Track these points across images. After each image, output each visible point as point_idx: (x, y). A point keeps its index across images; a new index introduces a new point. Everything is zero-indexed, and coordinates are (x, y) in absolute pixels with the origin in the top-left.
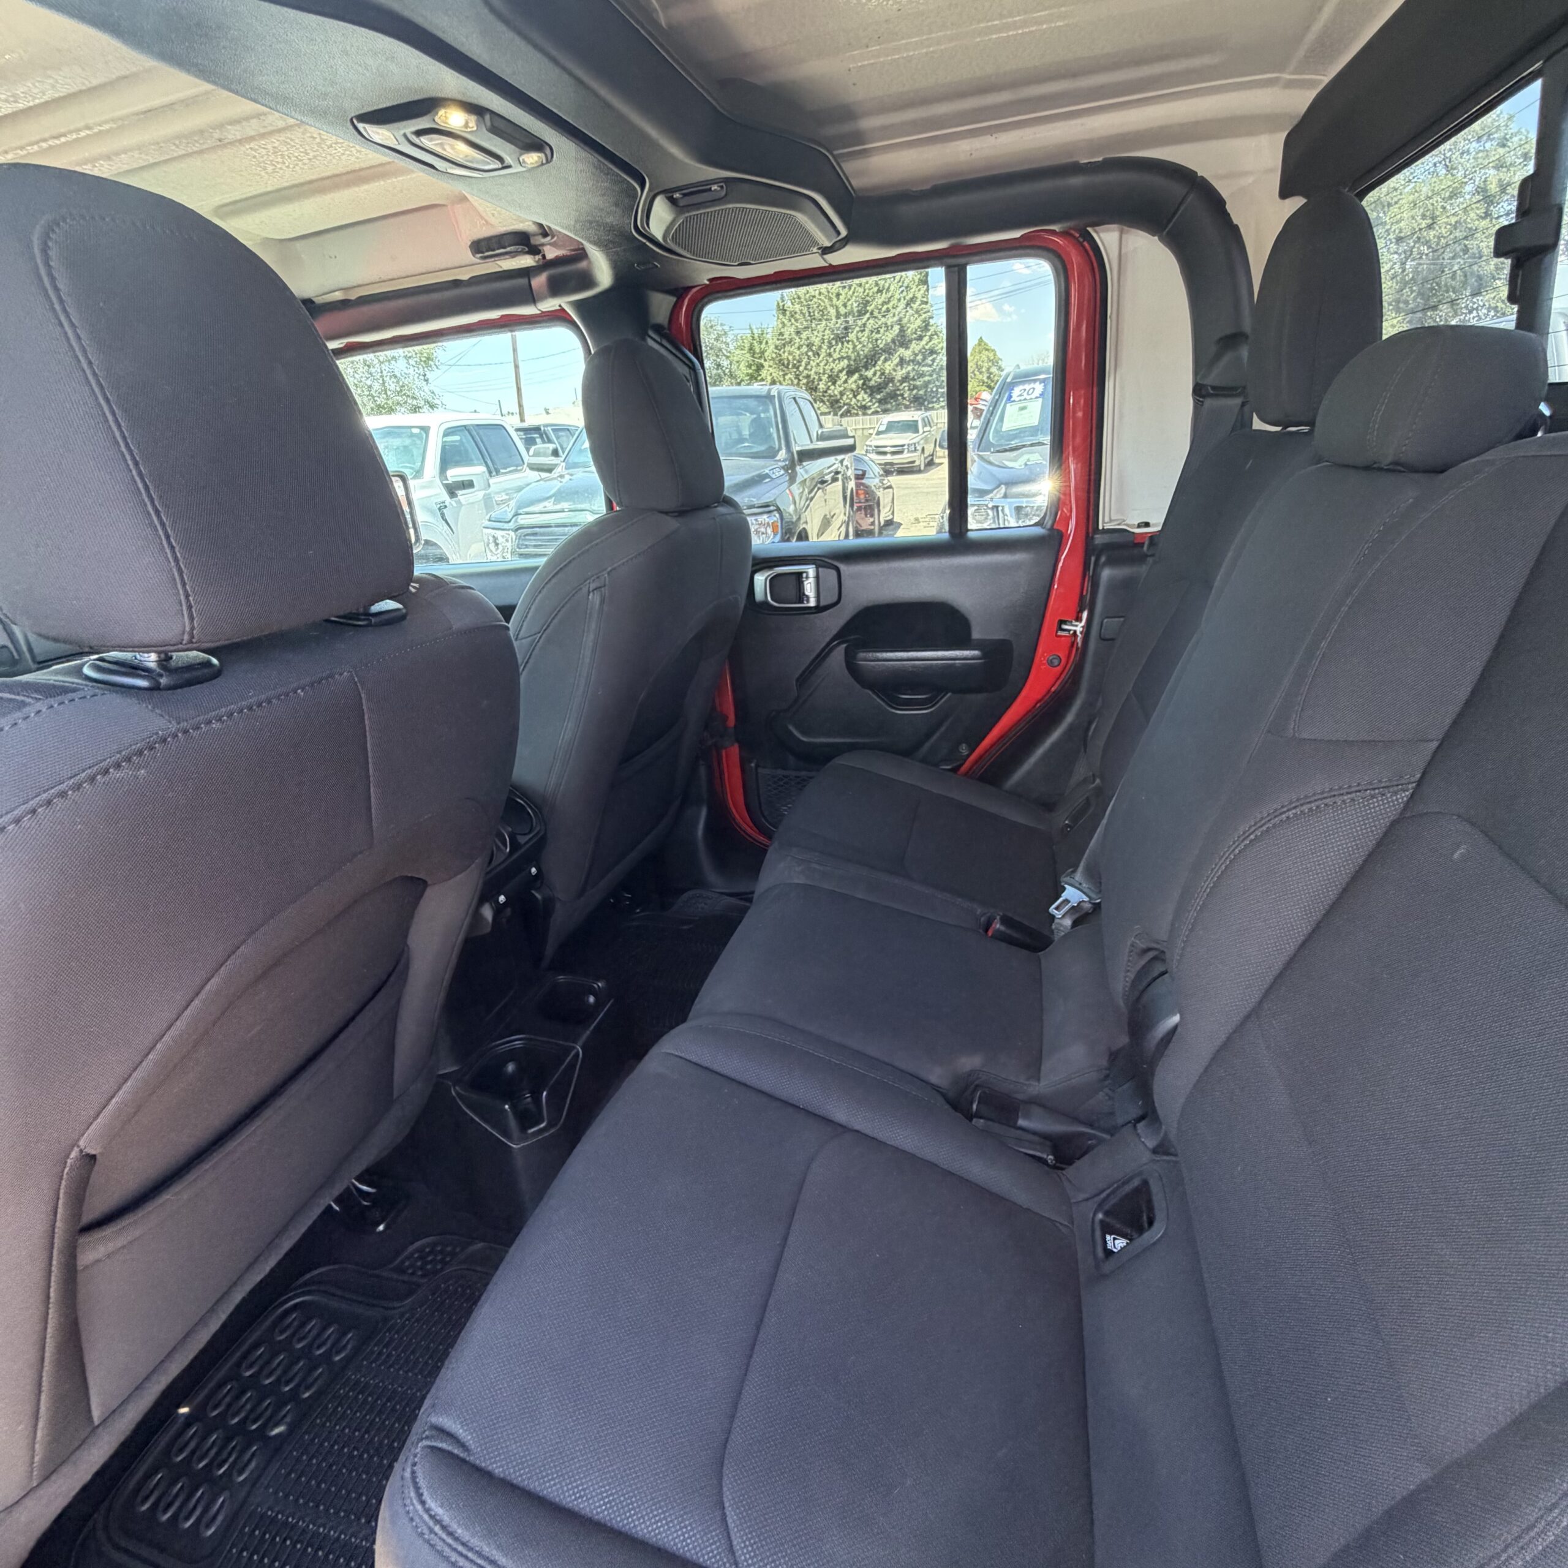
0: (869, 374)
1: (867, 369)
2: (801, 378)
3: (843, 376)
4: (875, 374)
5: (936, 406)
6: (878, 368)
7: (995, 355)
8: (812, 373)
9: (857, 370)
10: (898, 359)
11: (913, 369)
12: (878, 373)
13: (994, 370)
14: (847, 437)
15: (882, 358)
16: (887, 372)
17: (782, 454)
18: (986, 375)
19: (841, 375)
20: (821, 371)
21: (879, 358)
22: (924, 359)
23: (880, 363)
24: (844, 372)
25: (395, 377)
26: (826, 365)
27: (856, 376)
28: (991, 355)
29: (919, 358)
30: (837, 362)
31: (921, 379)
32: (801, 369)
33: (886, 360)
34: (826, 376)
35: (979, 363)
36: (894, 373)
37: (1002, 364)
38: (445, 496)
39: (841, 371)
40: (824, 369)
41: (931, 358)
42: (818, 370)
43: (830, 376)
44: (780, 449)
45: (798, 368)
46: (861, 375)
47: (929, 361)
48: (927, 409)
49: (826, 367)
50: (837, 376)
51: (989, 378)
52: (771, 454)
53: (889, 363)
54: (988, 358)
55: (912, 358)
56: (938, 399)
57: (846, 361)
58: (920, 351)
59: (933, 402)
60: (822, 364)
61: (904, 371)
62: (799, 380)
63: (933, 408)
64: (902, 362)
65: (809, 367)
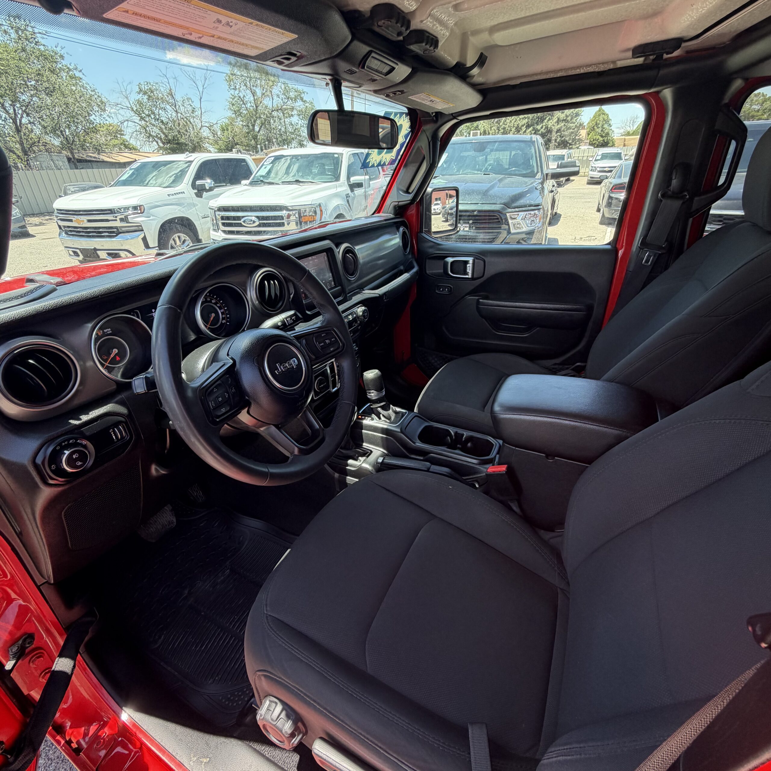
0: (539, 127)
1: (537, 125)
2: (500, 129)
3: (524, 129)
4: (542, 128)
5: (574, 147)
6: (544, 124)
7: (608, 117)
8: (507, 126)
9: (532, 125)
10: (557, 119)
11: (565, 125)
12: (544, 127)
13: (606, 126)
14: (575, 166)
15: (547, 118)
16: (549, 126)
17: (539, 175)
18: (600, 129)
19: (523, 128)
20: (512, 125)
21: (546, 118)
22: (571, 119)
23: (546, 121)
24: (525, 126)
25: (292, 125)
26: (515, 122)
27: (531, 128)
28: (606, 117)
29: (569, 118)
30: (522, 120)
31: (568, 131)
32: (501, 124)
33: (549, 120)
34: (515, 128)
35: (598, 122)
36: (553, 127)
37: (611, 122)
38: (349, 191)
39: (523, 126)
40: (514, 124)
41: (575, 119)
42: (510, 125)
43: (516, 128)
44: (538, 172)
45: (499, 124)
46: (534, 128)
47: (574, 120)
48: (570, 149)
49: (515, 123)
50: (521, 128)
51: (602, 131)
52: (532, 175)
53: (551, 121)
54: (604, 119)
55: (565, 118)
56: (575, 143)
57: (526, 120)
58: (569, 115)
59: (572, 145)
60: (513, 122)
61: (559, 126)
62: (499, 130)
63: (571, 148)
64: (558, 121)
65: (506, 123)
